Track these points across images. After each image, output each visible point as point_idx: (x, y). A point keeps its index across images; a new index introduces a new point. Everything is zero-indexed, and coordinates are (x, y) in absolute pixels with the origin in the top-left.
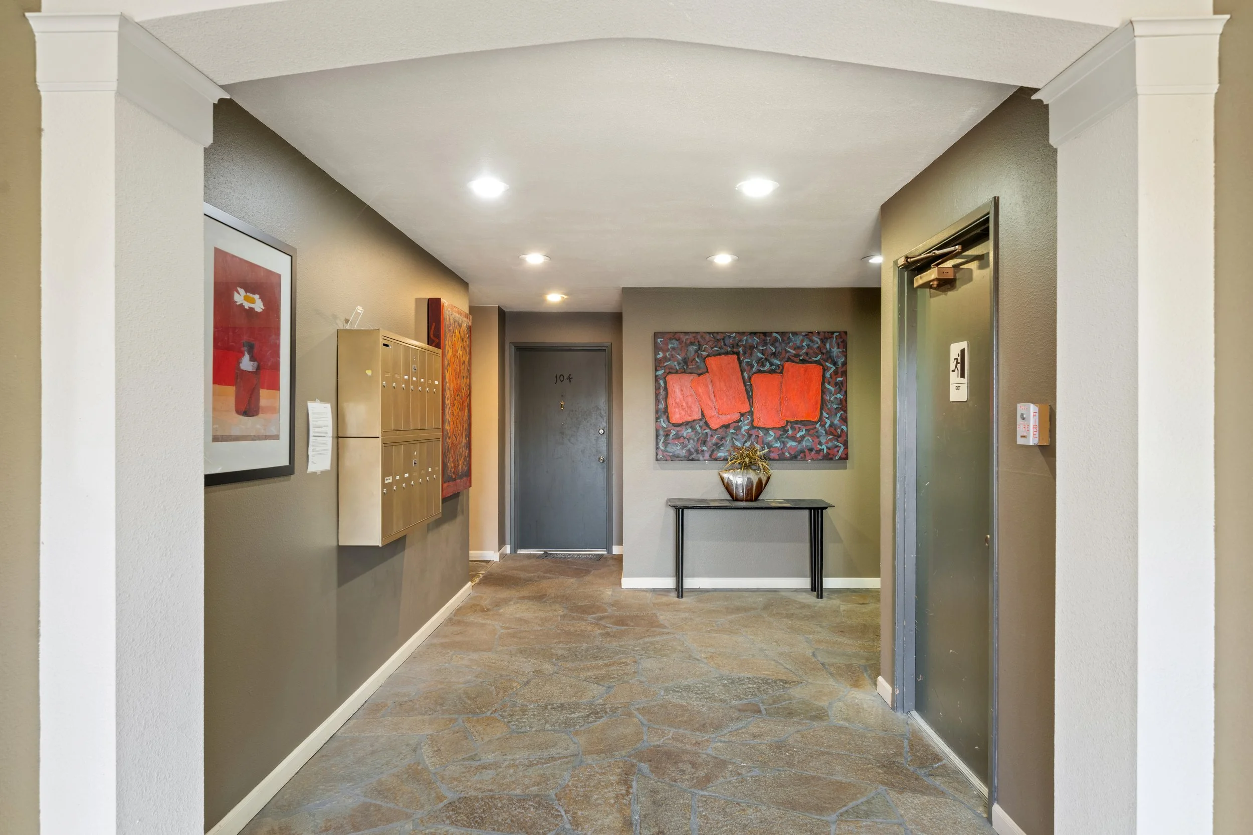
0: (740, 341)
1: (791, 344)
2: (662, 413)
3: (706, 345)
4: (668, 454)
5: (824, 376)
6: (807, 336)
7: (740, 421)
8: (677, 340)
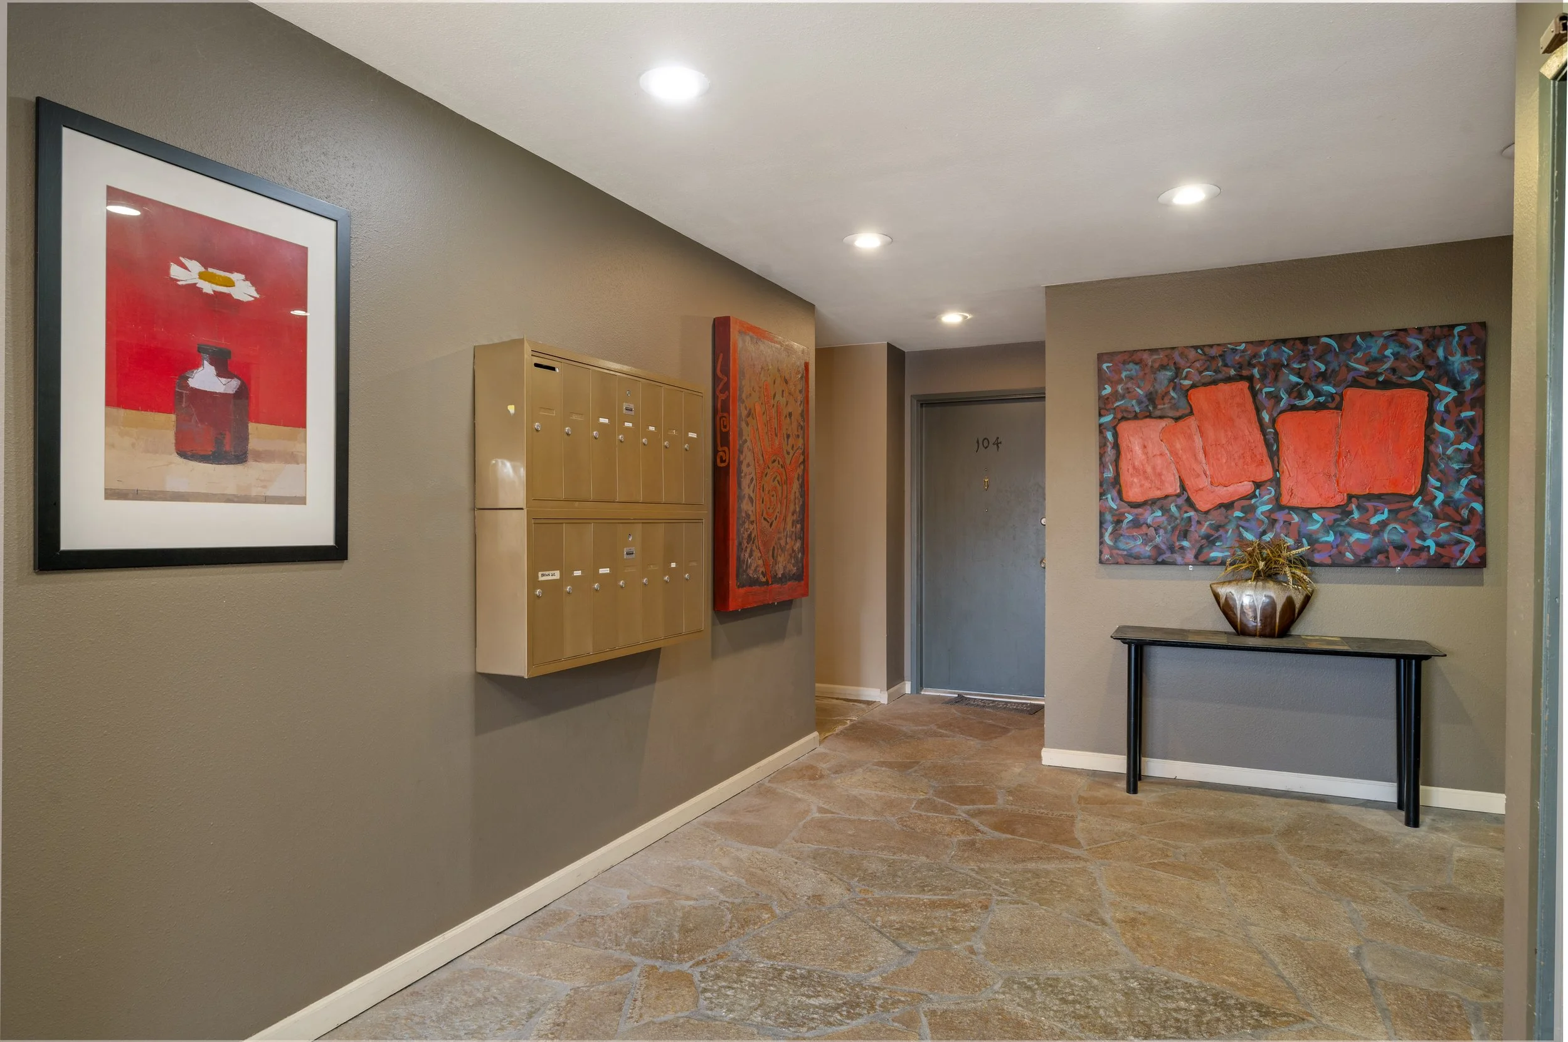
0: (1255, 356)
1: (1359, 355)
2: (1112, 484)
3: (1189, 367)
4: (1120, 552)
5: (1431, 410)
6: (1395, 338)
7: (1253, 496)
8: (1136, 364)
